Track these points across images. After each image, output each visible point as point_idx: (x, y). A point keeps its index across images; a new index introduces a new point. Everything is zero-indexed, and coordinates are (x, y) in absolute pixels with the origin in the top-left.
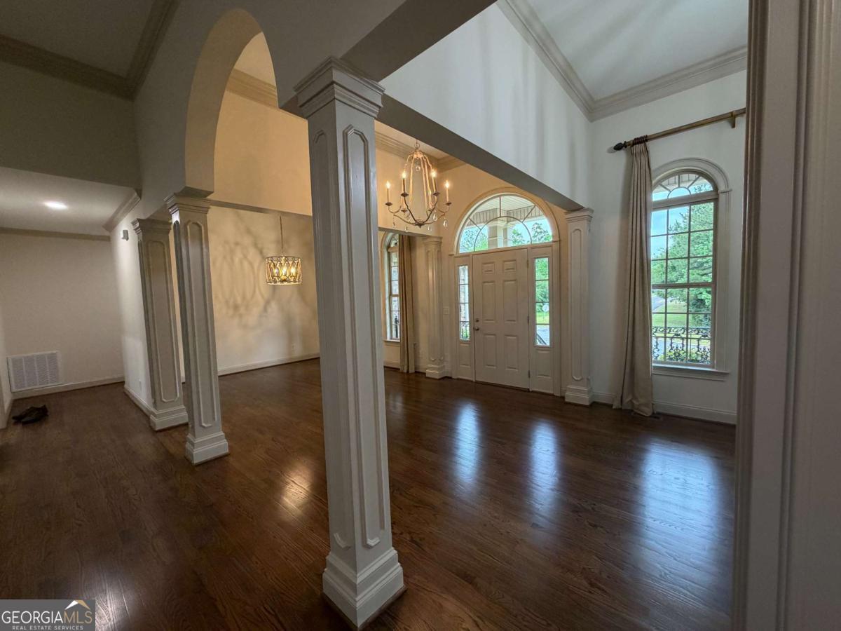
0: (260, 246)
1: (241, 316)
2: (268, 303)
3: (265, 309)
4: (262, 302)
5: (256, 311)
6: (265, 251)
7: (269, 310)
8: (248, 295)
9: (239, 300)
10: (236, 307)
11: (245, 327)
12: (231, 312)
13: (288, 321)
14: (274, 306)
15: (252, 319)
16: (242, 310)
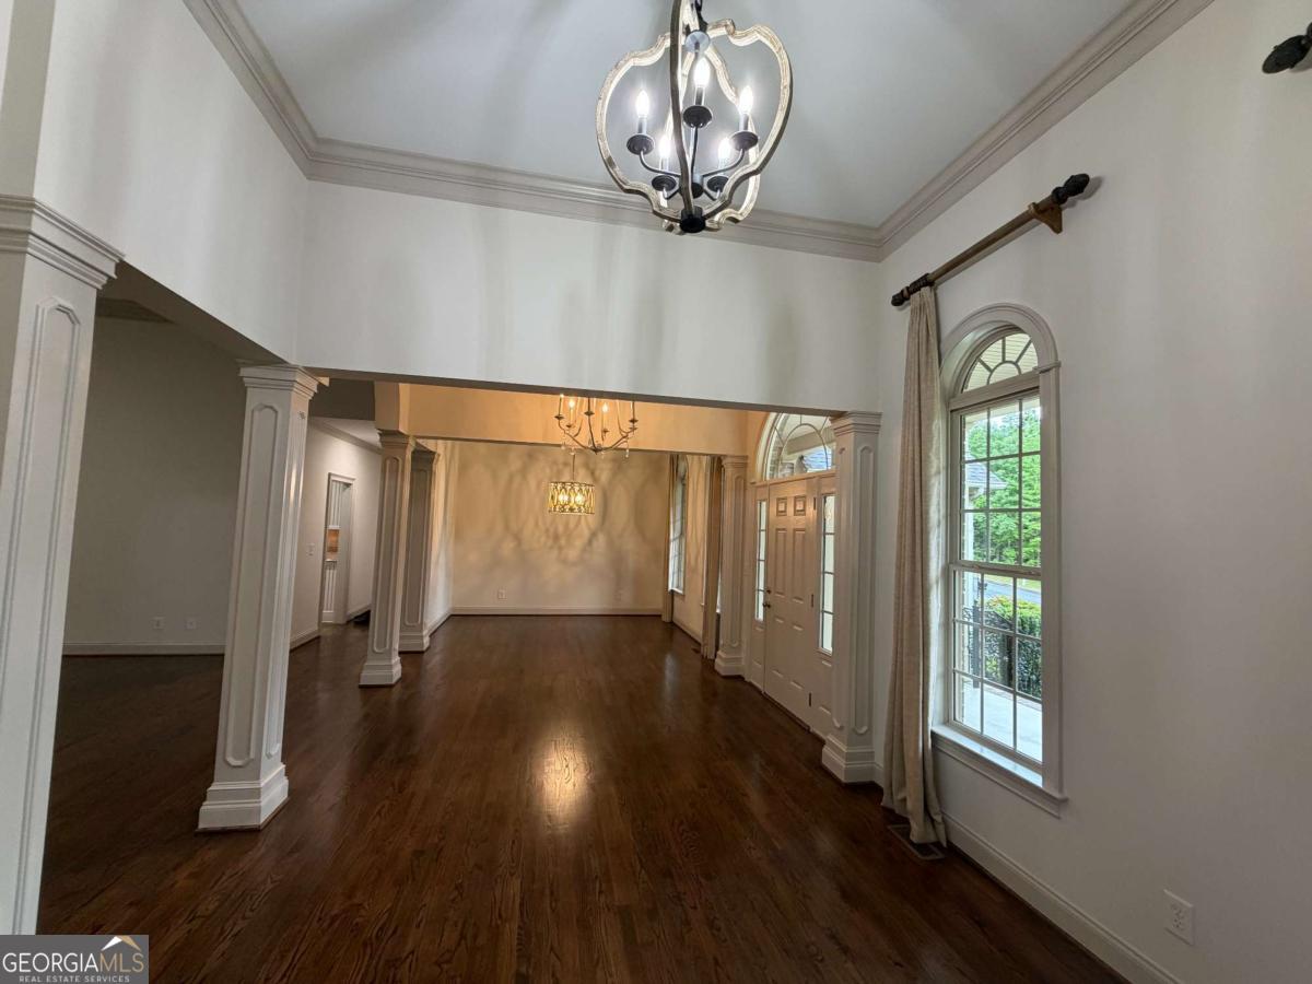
0: (591, 466)
1: (560, 548)
2: (594, 535)
3: (590, 542)
4: (586, 533)
5: (579, 543)
6: (597, 473)
7: (595, 544)
8: (572, 525)
9: (561, 529)
10: (556, 538)
11: (564, 562)
12: (550, 543)
13: (617, 559)
14: (601, 540)
15: (573, 554)
16: (563, 542)
